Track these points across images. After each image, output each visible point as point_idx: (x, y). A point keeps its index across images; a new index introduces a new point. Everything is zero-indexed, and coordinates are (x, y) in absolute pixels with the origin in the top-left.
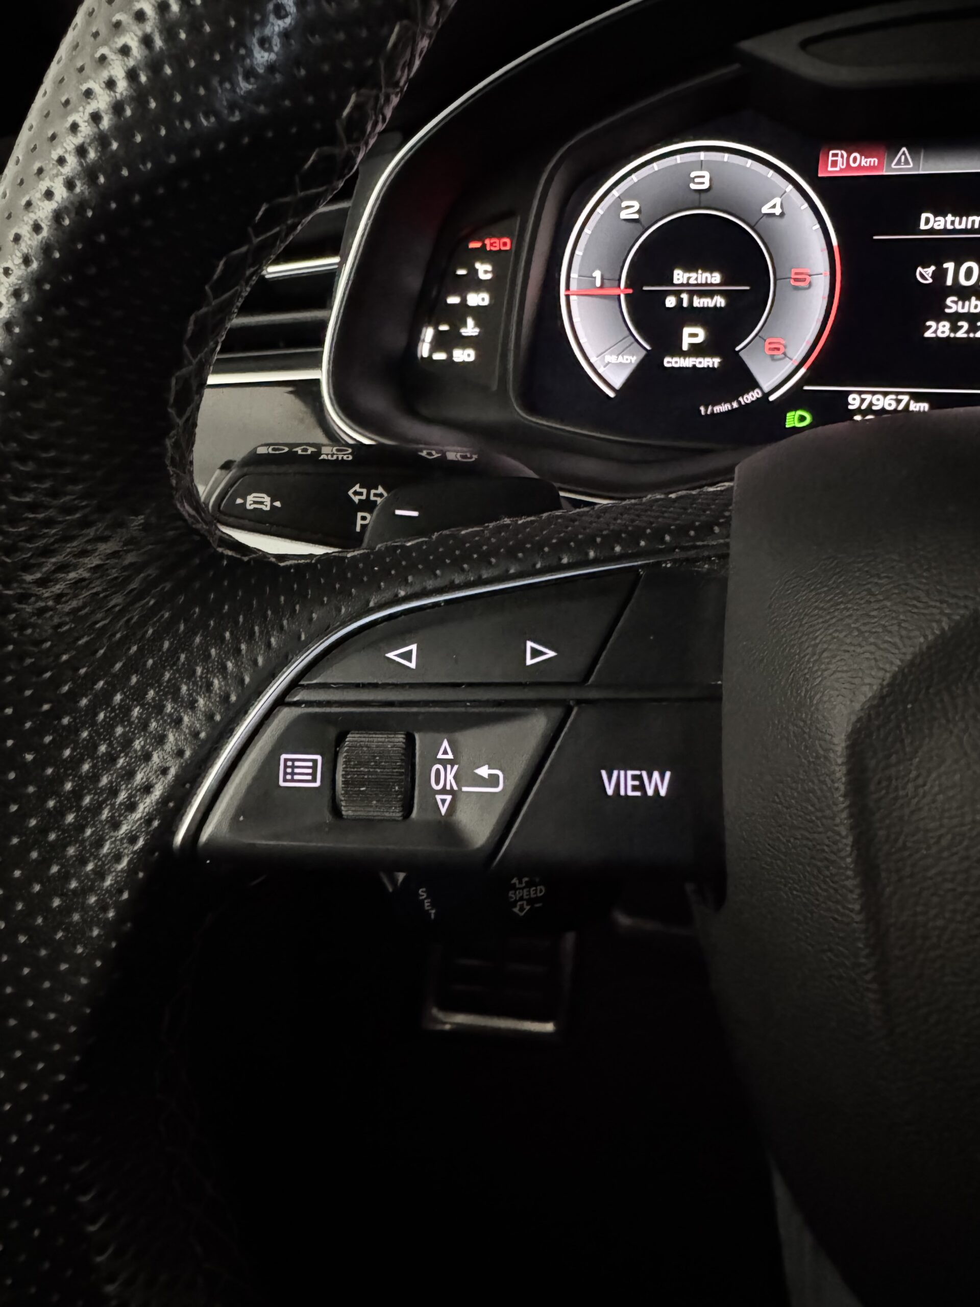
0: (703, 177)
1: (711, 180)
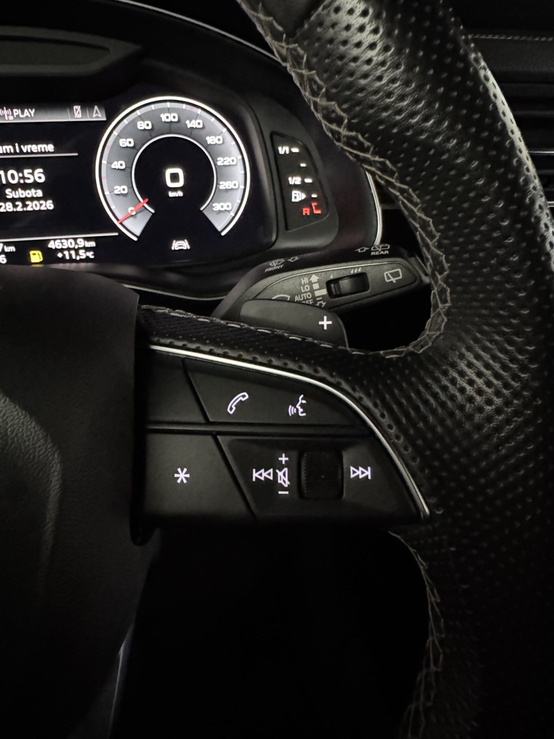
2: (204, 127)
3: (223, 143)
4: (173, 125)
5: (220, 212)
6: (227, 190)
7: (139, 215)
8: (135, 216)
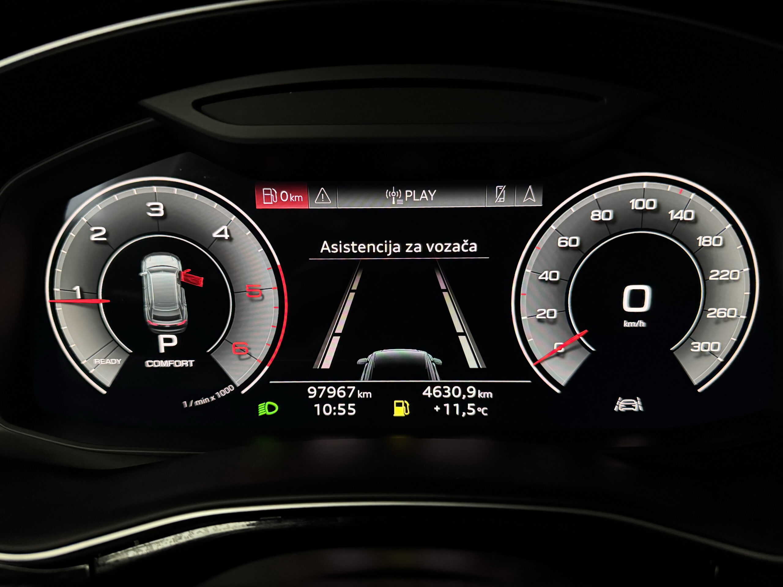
0: (157, 206)
1: (164, 209)
2: (696, 221)
3: (723, 246)
4: (646, 216)
5: (701, 354)
6: (718, 321)
7: (569, 354)
8: (562, 355)
